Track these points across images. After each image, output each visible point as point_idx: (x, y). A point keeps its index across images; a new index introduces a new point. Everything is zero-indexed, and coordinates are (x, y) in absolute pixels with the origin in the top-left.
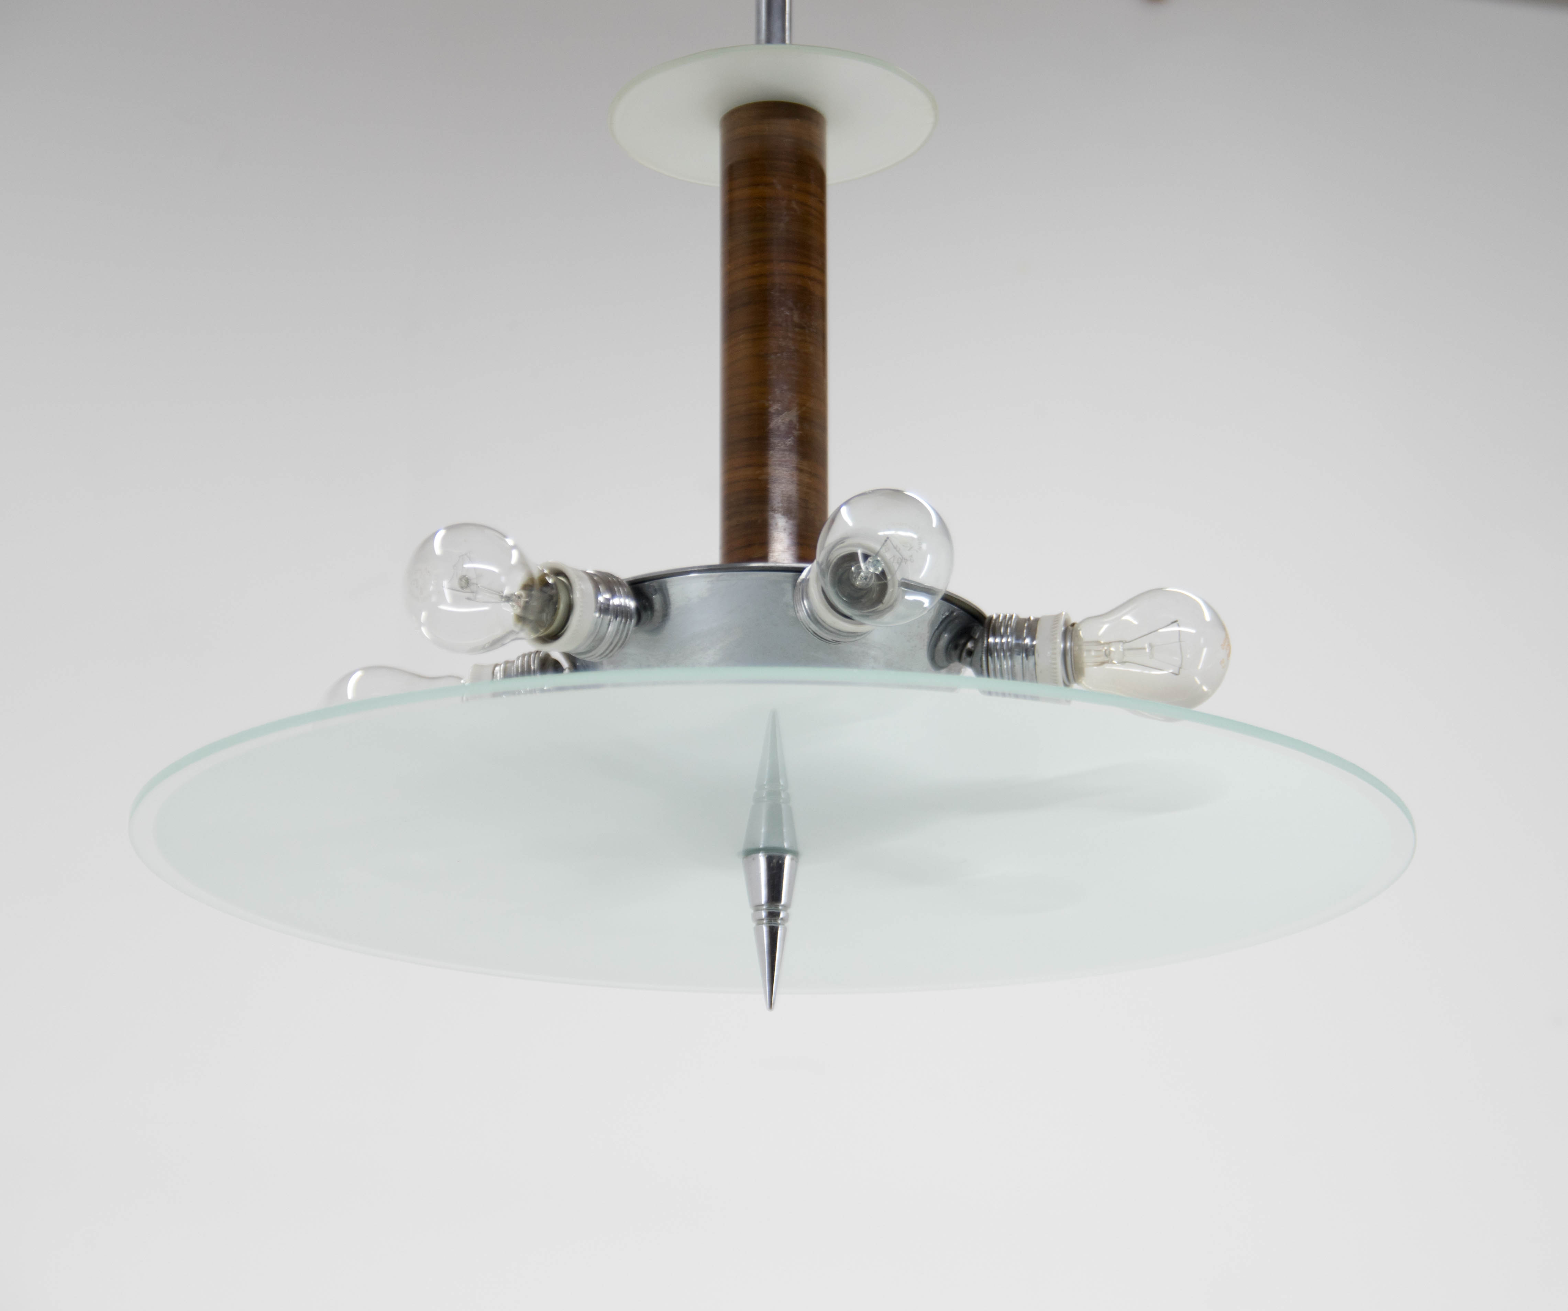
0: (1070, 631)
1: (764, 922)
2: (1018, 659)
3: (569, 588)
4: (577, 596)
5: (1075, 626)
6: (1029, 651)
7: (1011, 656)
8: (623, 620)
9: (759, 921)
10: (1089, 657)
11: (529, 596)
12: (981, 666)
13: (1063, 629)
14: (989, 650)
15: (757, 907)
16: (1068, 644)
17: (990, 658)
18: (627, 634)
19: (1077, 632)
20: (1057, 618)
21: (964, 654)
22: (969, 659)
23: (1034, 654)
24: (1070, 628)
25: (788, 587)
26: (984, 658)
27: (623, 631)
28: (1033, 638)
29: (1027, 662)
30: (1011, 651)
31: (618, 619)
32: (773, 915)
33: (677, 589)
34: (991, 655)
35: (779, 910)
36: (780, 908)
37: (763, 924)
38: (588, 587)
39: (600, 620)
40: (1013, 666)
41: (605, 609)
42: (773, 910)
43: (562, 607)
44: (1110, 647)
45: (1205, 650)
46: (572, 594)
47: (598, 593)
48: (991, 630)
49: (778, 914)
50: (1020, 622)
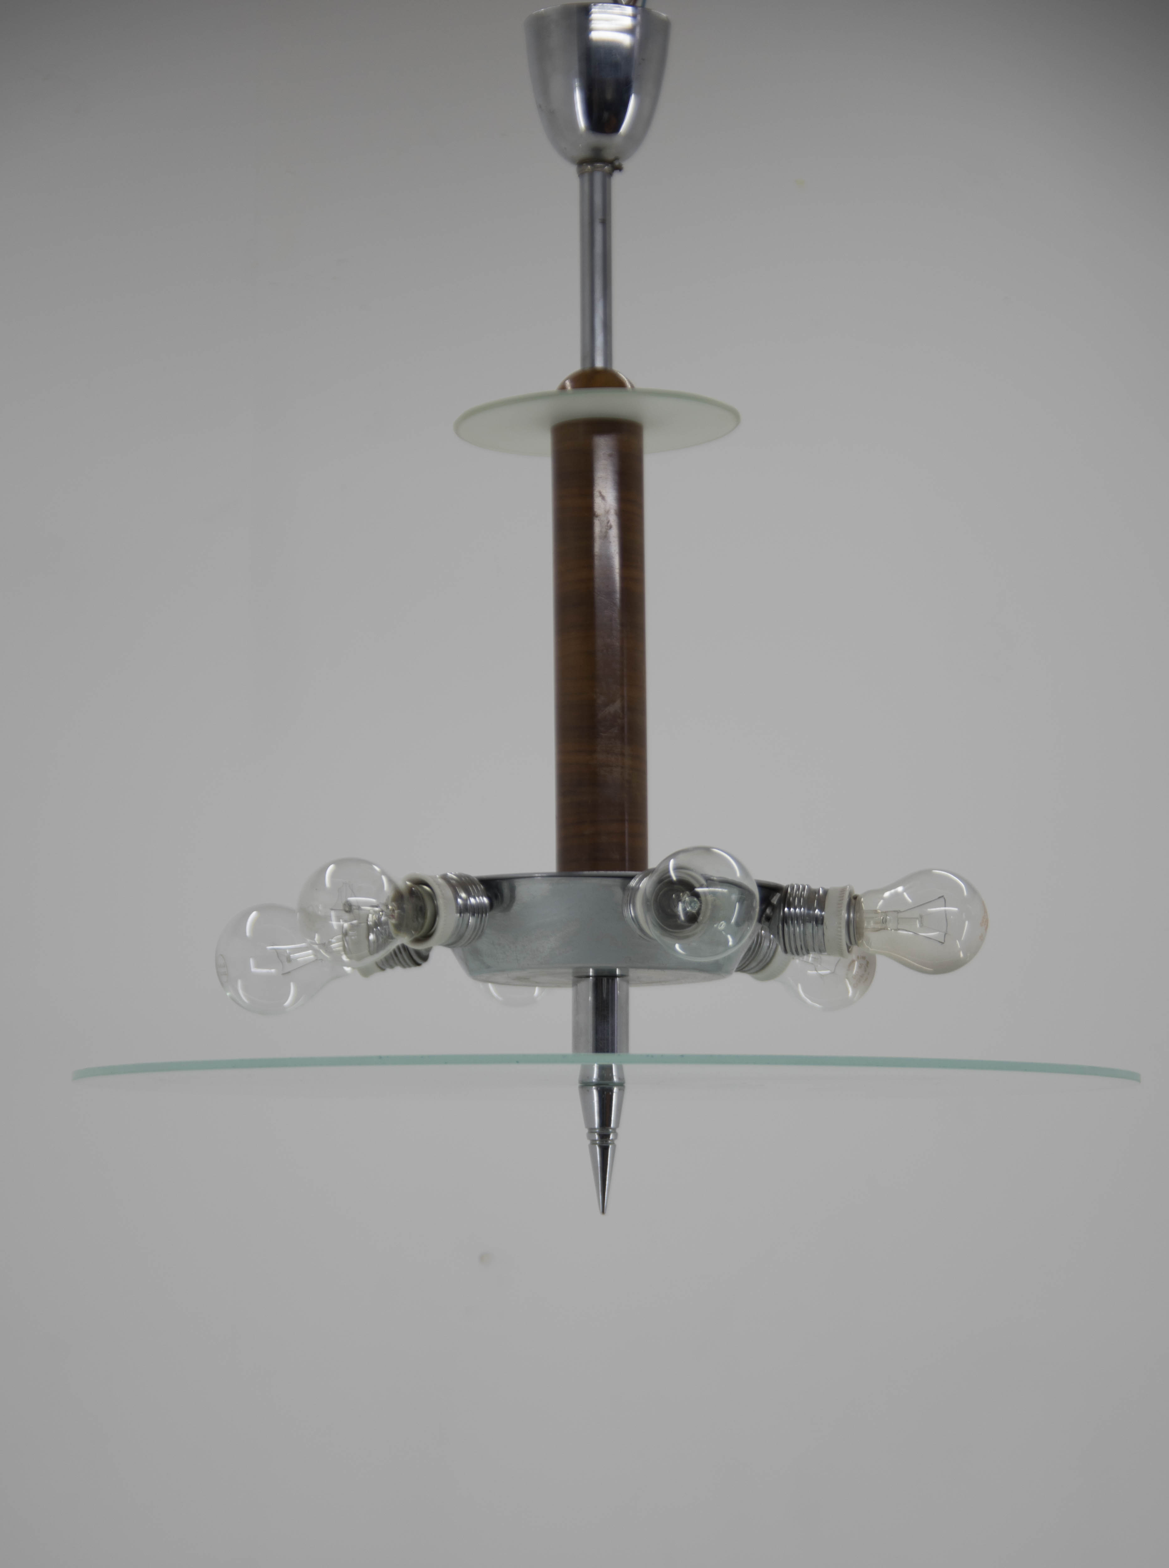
0: (854, 902)
1: (598, 1142)
2: (809, 926)
3: (432, 896)
4: (440, 902)
5: (858, 899)
6: (819, 921)
7: (804, 923)
8: (480, 915)
9: (593, 1142)
10: (869, 925)
11: (401, 908)
12: (778, 933)
13: (848, 899)
14: (785, 919)
15: (592, 1131)
16: (852, 915)
17: (785, 924)
18: (484, 926)
19: (860, 903)
20: (843, 890)
21: (763, 919)
22: (767, 923)
23: (822, 923)
24: (853, 901)
25: (618, 892)
26: (780, 925)
27: (479, 928)
28: (822, 909)
29: (816, 927)
30: (803, 919)
31: (475, 915)
32: (604, 1137)
33: (523, 891)
34: (786, 923)
35: (609, 1132)
36: (610, 1130)
37: (596, 1144)
38: (449, 892)
39: (461, 918)
40: (805, 934)
41: (465, 909)
42: (605, 1133)
43: (429, 914)
44: (887, 916)
45: (967, 923)
46: (436, 900)
47: (456, 896)
48: (786, 903)
49: (608, 1136)
50: (813, 893)
